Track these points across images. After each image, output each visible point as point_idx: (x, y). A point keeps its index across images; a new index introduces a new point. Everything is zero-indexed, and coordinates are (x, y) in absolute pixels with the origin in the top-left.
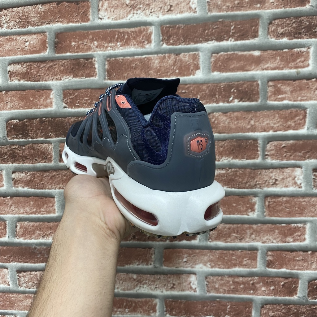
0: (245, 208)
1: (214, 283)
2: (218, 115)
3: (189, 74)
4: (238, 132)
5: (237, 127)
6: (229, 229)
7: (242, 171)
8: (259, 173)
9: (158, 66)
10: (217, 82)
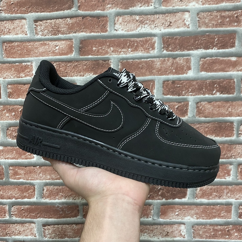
0: (223, 174)
1: (199, 231)
2: (205, 104)
3: (183, 73)
4: (220, 117)
5: (219, 113)
6: (211, 189)
7: (222, 146)
8: (234, 147)
9: (159, 67)
10: (204, 79)
